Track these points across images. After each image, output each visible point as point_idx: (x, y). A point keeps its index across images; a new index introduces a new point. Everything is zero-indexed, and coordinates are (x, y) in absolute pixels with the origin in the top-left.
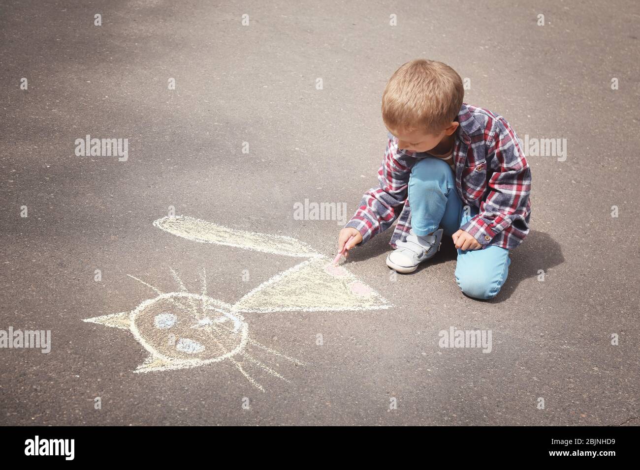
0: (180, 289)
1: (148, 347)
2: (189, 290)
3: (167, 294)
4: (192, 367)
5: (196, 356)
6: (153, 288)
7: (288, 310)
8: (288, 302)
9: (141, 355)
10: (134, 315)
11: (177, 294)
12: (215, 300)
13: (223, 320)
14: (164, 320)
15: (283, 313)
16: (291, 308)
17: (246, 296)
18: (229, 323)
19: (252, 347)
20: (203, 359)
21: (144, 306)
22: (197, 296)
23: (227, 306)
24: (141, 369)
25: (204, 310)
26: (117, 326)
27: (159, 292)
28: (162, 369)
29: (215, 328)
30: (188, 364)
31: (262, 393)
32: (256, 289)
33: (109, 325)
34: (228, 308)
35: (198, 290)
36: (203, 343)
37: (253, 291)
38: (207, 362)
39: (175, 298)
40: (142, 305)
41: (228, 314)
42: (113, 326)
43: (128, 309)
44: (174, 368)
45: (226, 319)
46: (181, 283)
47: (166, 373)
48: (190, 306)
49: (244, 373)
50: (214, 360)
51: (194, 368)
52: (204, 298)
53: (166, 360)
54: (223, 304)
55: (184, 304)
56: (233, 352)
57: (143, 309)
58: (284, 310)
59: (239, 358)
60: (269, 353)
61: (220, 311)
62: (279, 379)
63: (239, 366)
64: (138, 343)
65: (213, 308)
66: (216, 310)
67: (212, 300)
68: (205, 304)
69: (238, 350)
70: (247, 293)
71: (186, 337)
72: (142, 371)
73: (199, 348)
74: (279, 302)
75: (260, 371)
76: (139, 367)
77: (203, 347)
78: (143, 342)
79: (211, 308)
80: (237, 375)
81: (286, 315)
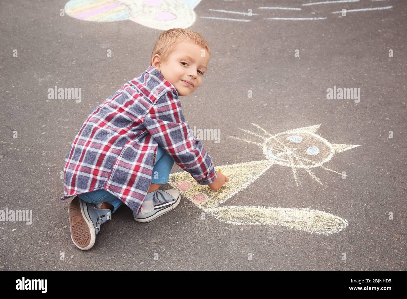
0: (310, 170)
1: (318, 137)
2: (304, 170)
3: (317, 166)
4: (292, 130)
5: (291, 135)
6: (327, 169)
7: (238, 165)
8: (237, 169)
9: (320, 132)
10: (332, 152)
11: (311, 167)
12: (285, 165)
13: (279, 154)
14: (313, 151)
15: (241, 162)
16: (236, 166)
17: (266, 170)
18: (275, 153)
19: (260, 142)
20: (286, 134)
21: (329, 157)
22: (298, 166)
23: (277, 163)
24: (318, 126)
25: (291, 159)
26: (339, 145)
27: (323, 167)
28: (306, 127)
29: (283, 150)
30: (294, 131)
31: (253, 123)
32: (259, 175)
33: (344, 145)
34: (276, 162)
35: (298, 170)
36: (288, 142)
37: (261, 173)
38: (284, 133)
39: (312, 164)
40: (331, 158)
41: (276, 158)
42: (341, 145)
43: (337, 155)
44: (300, 129)
45: (277, 155)
46: (310, 174)
47: (304, 126)
48: (301, 160)
49: (263, 130)
50: (280, 134)
51: (290, 129)
52: (293, 166)
53: (307, 132)
54: (281, 163)
55: (305, 161)
56: (271, 138)
57: (329, 156)
58: (240, 164)
59: (267, 136)
60: (249, 140)
61: (281, 159)
62: (244, 129)
63: (266, 133)
64: (324, 138)
65: (286, 160)
66: (284, 160)
67: (288, 165)
68: (292, 162)
69: (267, 140)
70: (265, 172)
71: (298, 143)
72: (317, 126)
73: (290, 139)
74: (243, 169)
75: (255, 131)
76: (319, 127)
77: (287, 140)
78: (322, 139)
79: (287, 160)
80: (268, 129)
81: (240, 161)
